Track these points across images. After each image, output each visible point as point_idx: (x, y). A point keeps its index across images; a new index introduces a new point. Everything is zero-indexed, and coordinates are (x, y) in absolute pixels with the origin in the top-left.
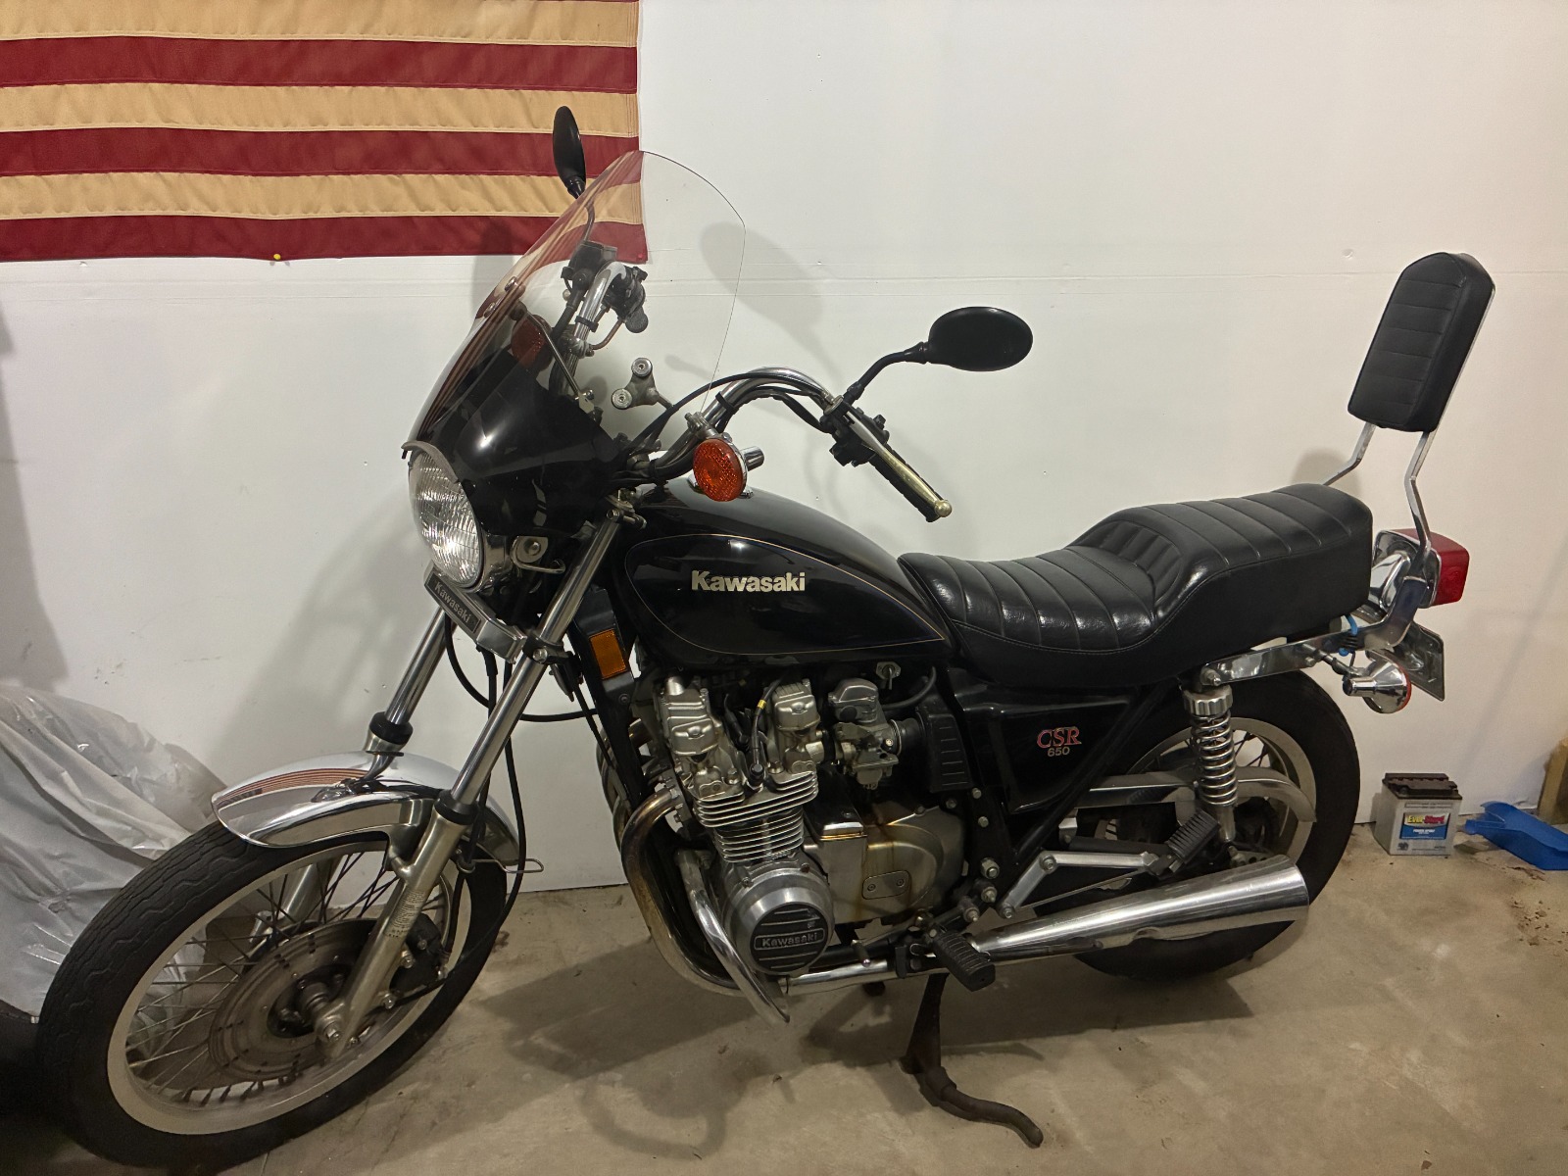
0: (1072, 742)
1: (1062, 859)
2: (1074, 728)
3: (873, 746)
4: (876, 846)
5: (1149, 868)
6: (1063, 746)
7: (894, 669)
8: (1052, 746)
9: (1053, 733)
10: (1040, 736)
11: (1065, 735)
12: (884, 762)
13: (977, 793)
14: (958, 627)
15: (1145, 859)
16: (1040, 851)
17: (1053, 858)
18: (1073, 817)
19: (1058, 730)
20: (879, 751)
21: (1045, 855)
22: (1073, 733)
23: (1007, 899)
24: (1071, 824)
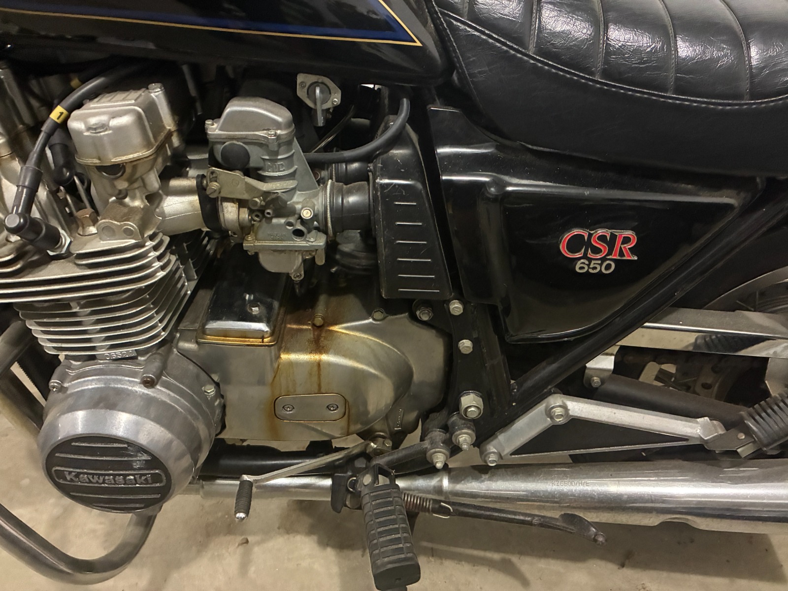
0: (621, 254)
1: (581, 408)
2: (628, 233)
3: (278, 216)
4: (293, 357)
5: (707, 442)
6: (603, 260)
7: (327, 91)
8: (585, 256)
9: (590, 235)
10: (567, 236)
11: (611, 243)
12: (300, 243)
13: (456, 307)
14: (450, 24)
15: (704, 427)
16: (550, 394)
17: (564, 407)
18: (611, 354)
19: (600, 232)
20: (290, 224)
21: (556, 401)
22: (627, 240)
23: (495, 442)
24: (605, 363)
